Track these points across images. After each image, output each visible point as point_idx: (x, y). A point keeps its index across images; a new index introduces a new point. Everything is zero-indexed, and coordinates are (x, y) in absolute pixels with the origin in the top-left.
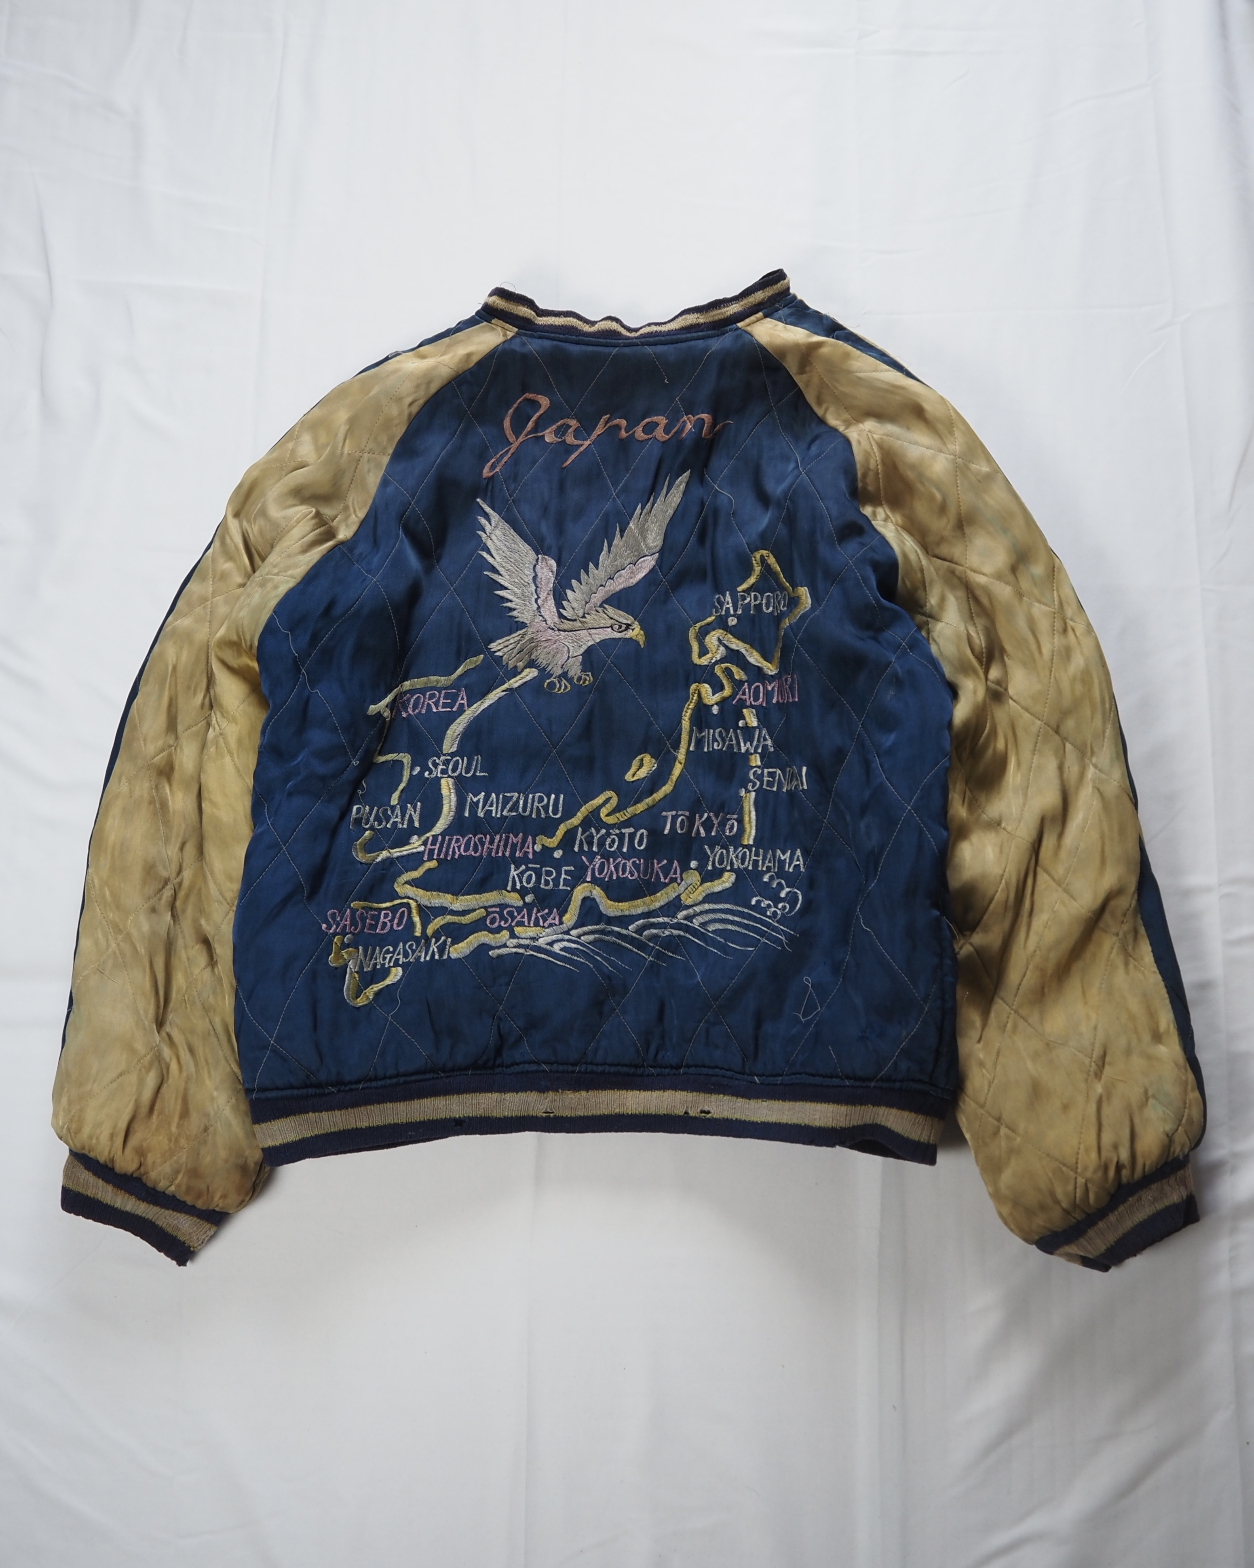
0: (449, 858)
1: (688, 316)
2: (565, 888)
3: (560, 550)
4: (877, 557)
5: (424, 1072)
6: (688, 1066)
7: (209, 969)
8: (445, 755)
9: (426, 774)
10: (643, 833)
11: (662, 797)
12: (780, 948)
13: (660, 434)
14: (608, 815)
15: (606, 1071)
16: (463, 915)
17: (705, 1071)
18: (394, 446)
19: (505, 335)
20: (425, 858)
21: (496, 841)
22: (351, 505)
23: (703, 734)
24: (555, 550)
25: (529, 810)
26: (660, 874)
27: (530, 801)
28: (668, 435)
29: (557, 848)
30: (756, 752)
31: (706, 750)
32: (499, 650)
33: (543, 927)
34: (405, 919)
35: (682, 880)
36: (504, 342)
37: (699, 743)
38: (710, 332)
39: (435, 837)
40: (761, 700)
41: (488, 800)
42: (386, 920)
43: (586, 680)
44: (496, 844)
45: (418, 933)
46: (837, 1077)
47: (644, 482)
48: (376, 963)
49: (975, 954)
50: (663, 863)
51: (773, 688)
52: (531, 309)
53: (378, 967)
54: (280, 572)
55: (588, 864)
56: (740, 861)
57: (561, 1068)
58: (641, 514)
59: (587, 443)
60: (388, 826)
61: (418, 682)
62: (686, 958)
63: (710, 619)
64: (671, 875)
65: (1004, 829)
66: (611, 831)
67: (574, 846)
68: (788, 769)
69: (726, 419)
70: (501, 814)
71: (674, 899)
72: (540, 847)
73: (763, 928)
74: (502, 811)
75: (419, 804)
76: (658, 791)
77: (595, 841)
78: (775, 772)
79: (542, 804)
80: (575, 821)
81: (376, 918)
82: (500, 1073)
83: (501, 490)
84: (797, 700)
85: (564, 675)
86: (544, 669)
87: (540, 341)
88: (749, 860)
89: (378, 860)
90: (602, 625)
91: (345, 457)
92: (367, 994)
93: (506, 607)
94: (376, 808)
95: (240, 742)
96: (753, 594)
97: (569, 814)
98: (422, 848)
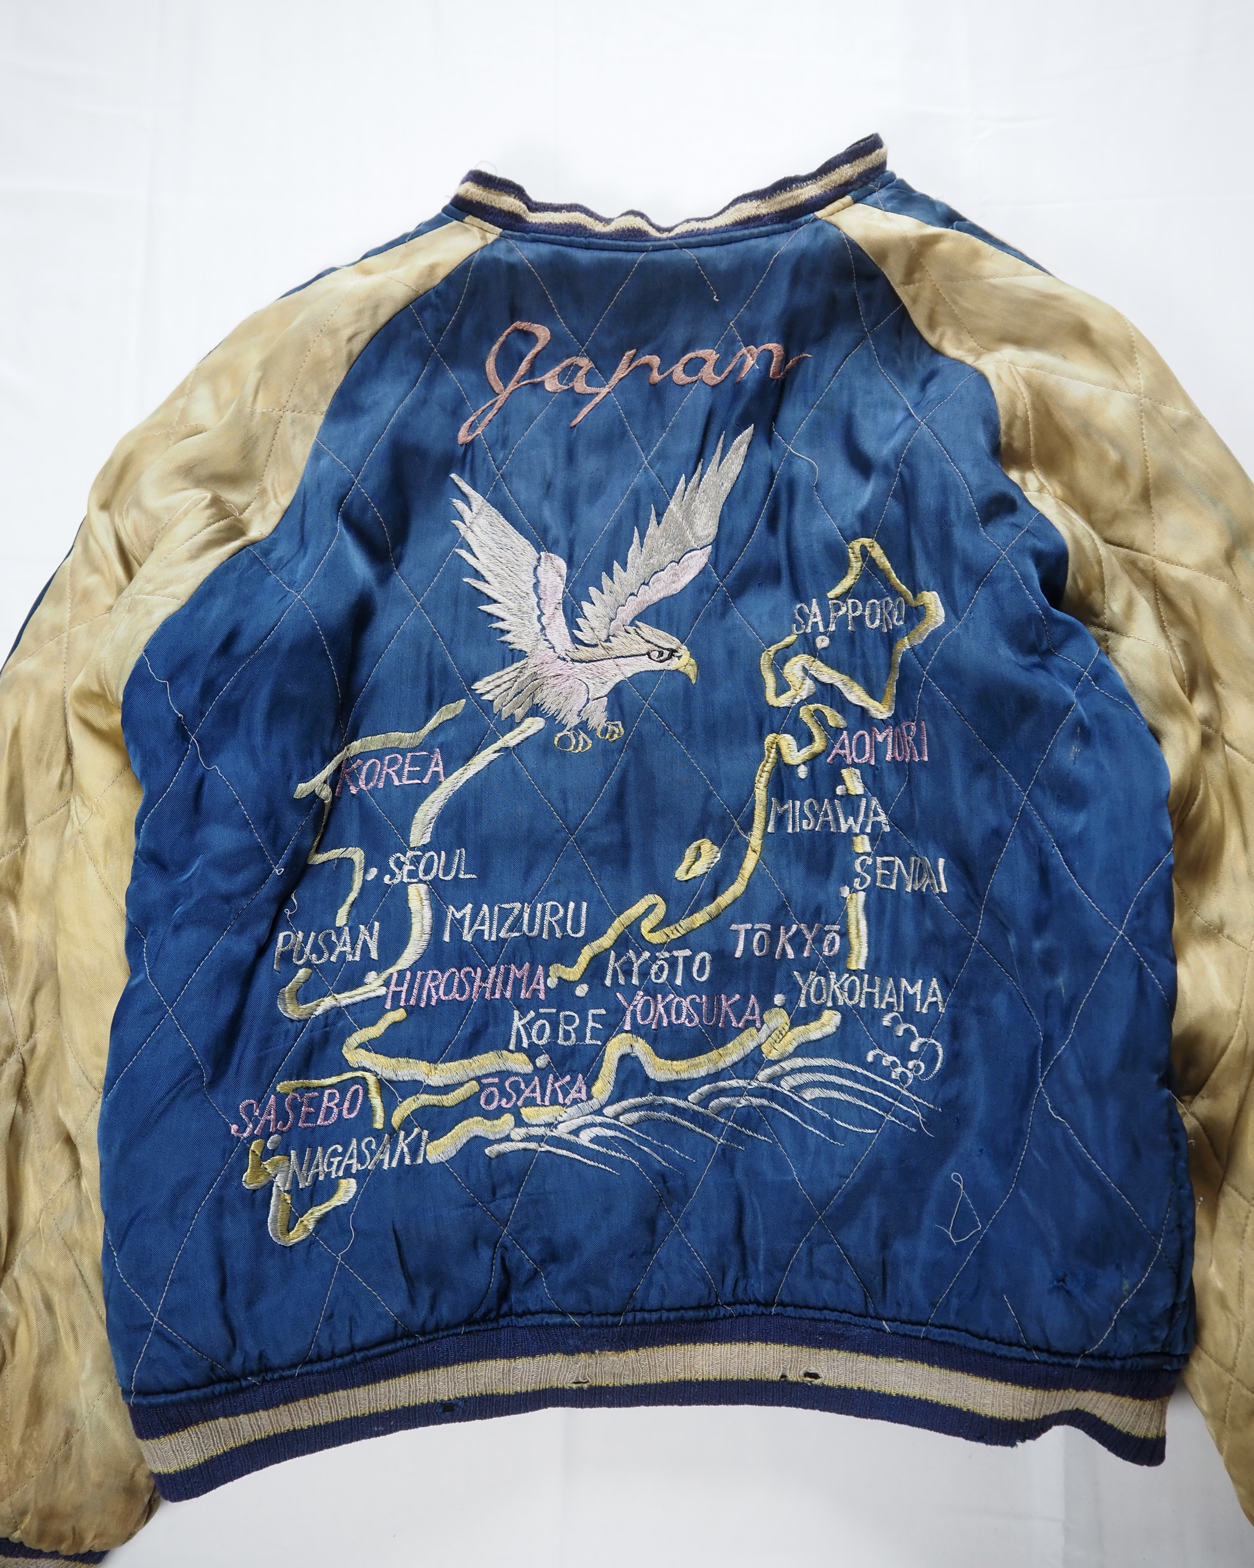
0: (423, 1005)
1: (743, 205)
2: (594, 1042)
3: (571, 544)
4: (1040, 545)
5: (394, 1339)
6: (782, 1304)
7: (74, 1182)
8: (413, 849)
9: (387, 879)
10: (704, 958)
11: (729, 902)
12: (914, 1130)
13: (708, 374)
14: (653, 930)
15: (664, 1319)
16: (446, 1094)
17: (811, 1313)
18: (329, 401)
19: (484, 238)
20: (388, 1006)
21: (491, 976)
22: (269, 488)
23: (786, 807)
24: (563, 544)
25: (537, 927)
26: (731, 1015)
27: (538, 914)
28: (720, 376)
29: (581, 981)
30: (862, 832)
31: (790, 830)
32: (488, 692)
33: (564, 1105)
34: (360, 1102)
35: (763, 1023)
36: (482, 248)
37: (781, 820)
38: (777, 226)
39: (402, 973)
40: (867, 755)
41: (478, 914)
42: (332, 1104)
43: (614, 732)
44: (490, 981)
45: (379, 1124)
46: (1019, 1345)
47: (688, 444)
48: (318, 1173)
49: (1202, 1130)
50: (734, 999)
51: (885, 739)
52: (521, 199)
53: (321, 1178)
54: (157, 589)
55: (625, 1004)
56: (846, 994)
57: (597, 1320)
58: (685, 490)
59: (604, 391)
60: (333, 959)
61: (374, 742)
62: (773, 1139)
63: (789, 639)
64: (747, 1016)
65: (1229, 937)
66: (657, 954)
67: (604, 978)
68: (913, 859)
69: (802, 351)
70: (497, 936)
71: (752, 1051)
72: (556, 981)
73: (886, 1098)
74: (499, 931)
75: (377, 924)
76: (723, 893)
77: (635, 969)
78: (893, 862)
79: (557, 917)
80: (606, 941)
81: (316, 1103)
82: (508, 1326)
83: (484, 460)
84: (926, 759)
85: (583, 726)
86: (553, 718)
87: (534, 246)
88: (861, 993)
89: (317, 1013)
90: (634, 652)
91: (257, 418)
92: (305, 1223)
93: (496, 629)
94: (313, 934)
95: (108, 843)
96: (850, 601)
97: (595, 932)
98: (382, 991)
